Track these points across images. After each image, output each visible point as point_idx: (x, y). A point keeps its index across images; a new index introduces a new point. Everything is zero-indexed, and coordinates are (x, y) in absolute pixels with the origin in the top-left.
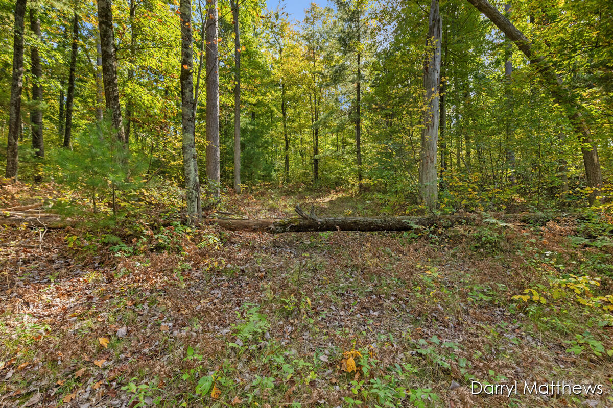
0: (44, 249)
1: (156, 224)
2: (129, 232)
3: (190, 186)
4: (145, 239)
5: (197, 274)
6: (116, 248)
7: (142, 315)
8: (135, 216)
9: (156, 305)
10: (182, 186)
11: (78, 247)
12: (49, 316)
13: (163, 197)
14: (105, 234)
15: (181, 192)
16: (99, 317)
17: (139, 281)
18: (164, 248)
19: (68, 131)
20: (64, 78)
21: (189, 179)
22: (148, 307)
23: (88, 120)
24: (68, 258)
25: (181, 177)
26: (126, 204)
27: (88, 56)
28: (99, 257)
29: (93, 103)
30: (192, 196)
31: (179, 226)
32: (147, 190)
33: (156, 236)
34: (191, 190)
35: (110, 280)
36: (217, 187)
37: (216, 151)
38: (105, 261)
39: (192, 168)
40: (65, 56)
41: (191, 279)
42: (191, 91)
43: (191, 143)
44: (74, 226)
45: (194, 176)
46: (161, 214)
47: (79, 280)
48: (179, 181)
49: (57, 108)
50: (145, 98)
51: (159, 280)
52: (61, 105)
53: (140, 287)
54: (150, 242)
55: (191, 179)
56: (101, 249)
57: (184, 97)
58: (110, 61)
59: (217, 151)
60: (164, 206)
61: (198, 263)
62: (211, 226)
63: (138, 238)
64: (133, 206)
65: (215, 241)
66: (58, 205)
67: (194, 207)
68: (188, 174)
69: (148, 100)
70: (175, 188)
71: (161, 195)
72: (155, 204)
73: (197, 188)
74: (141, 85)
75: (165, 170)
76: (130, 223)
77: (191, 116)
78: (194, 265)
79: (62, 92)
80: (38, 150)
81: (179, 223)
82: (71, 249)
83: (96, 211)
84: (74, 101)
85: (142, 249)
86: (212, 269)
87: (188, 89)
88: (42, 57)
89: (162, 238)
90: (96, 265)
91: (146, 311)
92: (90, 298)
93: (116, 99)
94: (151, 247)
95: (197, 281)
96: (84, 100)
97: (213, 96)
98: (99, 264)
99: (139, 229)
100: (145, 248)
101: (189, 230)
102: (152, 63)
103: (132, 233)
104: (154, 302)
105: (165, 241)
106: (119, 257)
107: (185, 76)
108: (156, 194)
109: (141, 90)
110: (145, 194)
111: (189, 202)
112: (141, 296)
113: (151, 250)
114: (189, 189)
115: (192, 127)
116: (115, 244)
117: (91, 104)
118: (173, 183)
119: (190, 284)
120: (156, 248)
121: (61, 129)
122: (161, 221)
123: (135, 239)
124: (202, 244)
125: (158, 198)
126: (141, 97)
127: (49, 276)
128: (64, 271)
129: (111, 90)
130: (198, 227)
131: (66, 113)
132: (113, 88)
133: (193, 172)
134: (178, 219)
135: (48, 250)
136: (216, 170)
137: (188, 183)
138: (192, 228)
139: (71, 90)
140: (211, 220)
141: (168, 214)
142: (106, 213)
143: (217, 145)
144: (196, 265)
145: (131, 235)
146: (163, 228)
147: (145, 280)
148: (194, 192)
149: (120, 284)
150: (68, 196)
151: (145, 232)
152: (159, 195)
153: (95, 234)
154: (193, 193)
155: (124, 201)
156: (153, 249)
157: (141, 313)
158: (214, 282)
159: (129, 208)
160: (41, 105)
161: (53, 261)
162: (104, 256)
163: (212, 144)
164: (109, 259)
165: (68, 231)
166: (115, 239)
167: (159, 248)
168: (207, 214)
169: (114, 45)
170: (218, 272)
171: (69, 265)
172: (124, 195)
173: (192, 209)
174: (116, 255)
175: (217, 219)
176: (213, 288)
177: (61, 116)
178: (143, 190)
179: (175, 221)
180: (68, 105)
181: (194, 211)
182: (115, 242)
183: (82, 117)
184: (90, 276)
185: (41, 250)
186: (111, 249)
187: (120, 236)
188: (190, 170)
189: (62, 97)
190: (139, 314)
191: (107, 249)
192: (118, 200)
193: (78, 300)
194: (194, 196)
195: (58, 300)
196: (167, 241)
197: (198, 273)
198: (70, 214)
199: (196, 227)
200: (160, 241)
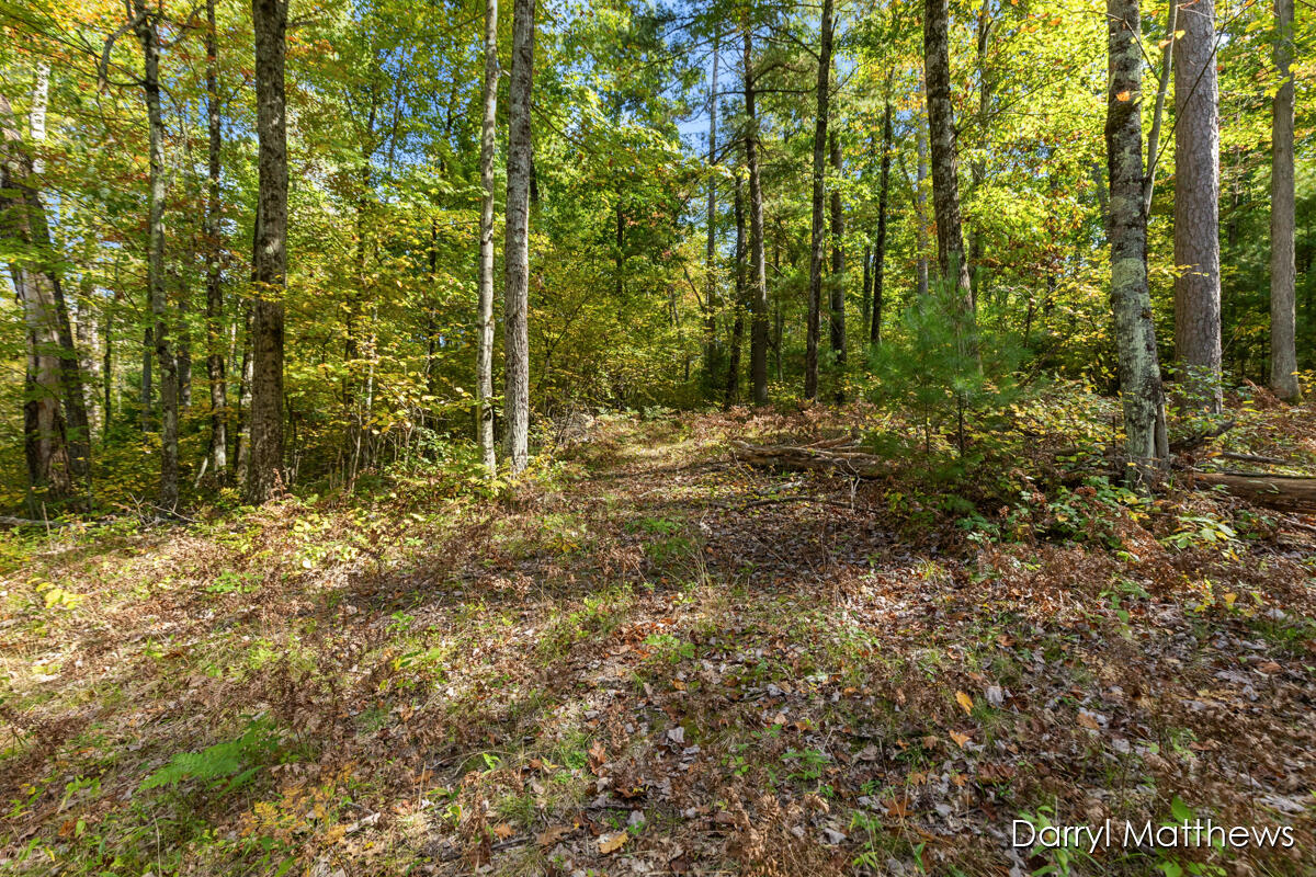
0: (857, 511)
1: (1047, 480)
2: (989, 494)
3: (1134, 390)
4: (1025, 511)
5: (1167, 614)
6: (967, 522)
7: (1031, 673)
8: (998, 460)
9: (1061, 661)
10: (1110, 389)
11: (903, 512)
12: (873, 622)
13: (1058, 418)
14: (945, 492)
15: (1105, 406)
16: (948, 649)
17: (1018, 597)
18: (1069, 535)
19: (877, 311)
20: (872, 223)
21: (1131, 371)
22: (1043, 661)
23: (904, 285)
24: (890, 530)
25: (1105, 370)
26: (983, 435)
27: (904, 170)
28: (938, 535)
29: (912, 251)
30: (1139, 413)
31: (1106, 487)
32: (1021, 404)
33: (1051, 507)
34: (1137, 398)
35: (961, 582)
36: (1214, 385)
37: (1209, 286)
38: (949, 547)
39: (1140, 343)
40: (873, 186)
41: (1149, 622)
42: (1137, 151)
43: (1137, 281)
44: (898, 474)
45: (1144, 362)
46: (1058, 458)
47: (909, 572)
48: (1100, 381)
49: (861, 279)
50: (1012, 209)
51: (1061, 605)
52: (866, 272)
53: (1022, 611)
54: (1035, 519)
55: (1138, 372)
56: (941, 521)
57: (1116, 171)
58: (946, 163)
59: (1213, 287)
60: (1062, 439)
61: (1169, 586)
62: (1202, 494)
63: (1012, 508)
64: (998, 440)
65: (1220, 535)
66: (873, 438)
67: (1146, 443)
68: (1128, 360)
69: (1017, 214)
70: (1089, 397)
71: (1054, 414)
72: (1046, 436)
73: (1155, 393)
74: (1002, 185)
75: (1051, 358)
76: (990, 476)
77: (1136, 214)
78: (1154, 590)
79: (867, 248)
80: (840, 352)
81: (1105, 480)
82: (894, 515)
83: (928, 449)
84: (886, 258)
85: (1019, 531)
86: (1212, 611)
87: (1127, 150)
88: (845, 201)
89: (1063, 511)
90: (934, 549)
91: (1039, 668)
92: (931, 610)
93: (956, 231)
94: (1039, 528)
95: (1169, 631)
96: (898, 249)
97: (1198, 140)
98: (939, 548)
99: (1009, 488)
100: (1025, 530)
101: (1133, 499)
102: (1027, 128)
103: (995, 495)
104: (1056, 653)
105: (1070, 520)
106: (975, 542)
107: (1120, 120)
108: (1040, 411)
109: (1003, 195)
110: (1018, 415)
111: (1130, 428)
112: (1027, 632)
113: (1039, 536)
114: (1131, 397)
115: (1138, 239)
116: (965, 515)
117: (908, 257)
118: (1083, 385)
119: (1146, 636)
120: (1049, 533)
121: (866, 312)
122: (1061, 472)
123: (1006, 508)
124: (1181, 540)
125: (1046, 423)
126: (1002, 212)
127: (867, 556)
128: (886, 552)
129: (947, 217)
130: (1158, 492)
131: (874, 281)
132: (950, 212)
133: (1142, 352)
134: (1101, 471)
135: (862, 512)
136: (1208, 339)
137: (1127, 381)
138: (1140, 495)
139: (880, 241)
140: (1204, 477)
141: (1073, 459)
142: (947, 454)
143: (1212, 272)
144: (1162, 590)
145: (993, 499)
146: (1064, 490)
147: (1031, 599)
148: (1146, 404)
149: (983, 596)
150: (885, 422)
151: (1026, 496)
152: (1050, 417)
153: (928, 491)
154: (1141, 408)
155: (980, 429)
156: (1045, 535)
157: (1030, 669)
158: (1226, 649)
159: (989, 444)
160: (844, 280)
161: (869, 533)
162: (946, 535)
163: (1194, 270)
164: (956, 542)
165: (890, 484)
166: (964, 504)
167: (1058, 534)
168: (1190, 461)
169: (952, 127)
170: (1236, 623)
171: (892, 542)
172: (978, 418)
173: (1140, 446)
174: (970, 537)
175: (1219, 475)
176: (1222, 665)
177: (866, 290)
178: (1014, 407)
179: (1095, 474)
180: (878, 267)
181: (1145, 452)
182: (964, 509)
183: (895, 283)
184: (928, 570)
185: (852, 511)
186: (958, 522)
187: (973, 498)
188: (1134, 350)
189: (868, 256)
190: (1025, 670)
191: (952, 524)
192: (969, 428)
193: (911, 608)
194: (1145, 414)
195: (883, 599)
196: (1076, 520)
197: (1168, 612)
198: (889, 455)
199: (1154, 492)
200: (1060, 519)
